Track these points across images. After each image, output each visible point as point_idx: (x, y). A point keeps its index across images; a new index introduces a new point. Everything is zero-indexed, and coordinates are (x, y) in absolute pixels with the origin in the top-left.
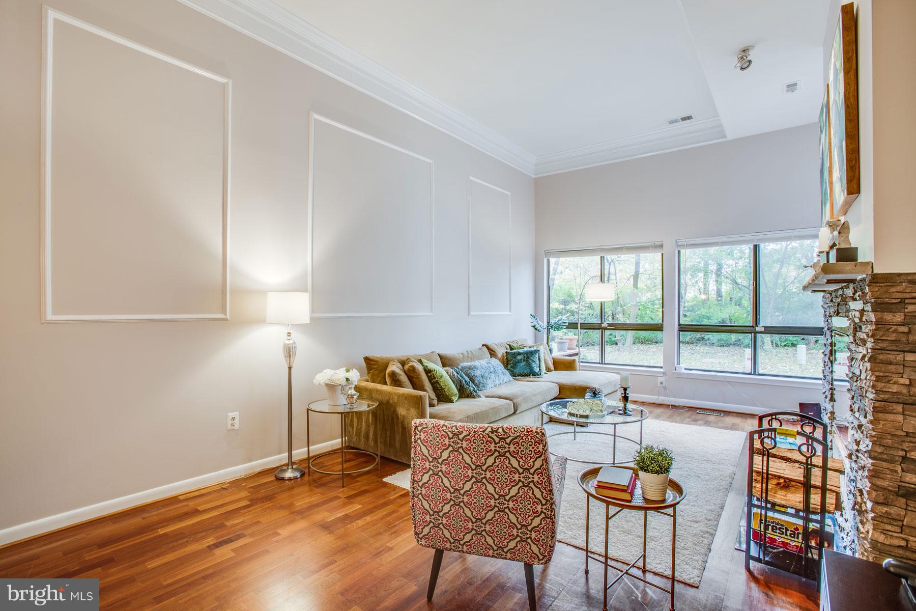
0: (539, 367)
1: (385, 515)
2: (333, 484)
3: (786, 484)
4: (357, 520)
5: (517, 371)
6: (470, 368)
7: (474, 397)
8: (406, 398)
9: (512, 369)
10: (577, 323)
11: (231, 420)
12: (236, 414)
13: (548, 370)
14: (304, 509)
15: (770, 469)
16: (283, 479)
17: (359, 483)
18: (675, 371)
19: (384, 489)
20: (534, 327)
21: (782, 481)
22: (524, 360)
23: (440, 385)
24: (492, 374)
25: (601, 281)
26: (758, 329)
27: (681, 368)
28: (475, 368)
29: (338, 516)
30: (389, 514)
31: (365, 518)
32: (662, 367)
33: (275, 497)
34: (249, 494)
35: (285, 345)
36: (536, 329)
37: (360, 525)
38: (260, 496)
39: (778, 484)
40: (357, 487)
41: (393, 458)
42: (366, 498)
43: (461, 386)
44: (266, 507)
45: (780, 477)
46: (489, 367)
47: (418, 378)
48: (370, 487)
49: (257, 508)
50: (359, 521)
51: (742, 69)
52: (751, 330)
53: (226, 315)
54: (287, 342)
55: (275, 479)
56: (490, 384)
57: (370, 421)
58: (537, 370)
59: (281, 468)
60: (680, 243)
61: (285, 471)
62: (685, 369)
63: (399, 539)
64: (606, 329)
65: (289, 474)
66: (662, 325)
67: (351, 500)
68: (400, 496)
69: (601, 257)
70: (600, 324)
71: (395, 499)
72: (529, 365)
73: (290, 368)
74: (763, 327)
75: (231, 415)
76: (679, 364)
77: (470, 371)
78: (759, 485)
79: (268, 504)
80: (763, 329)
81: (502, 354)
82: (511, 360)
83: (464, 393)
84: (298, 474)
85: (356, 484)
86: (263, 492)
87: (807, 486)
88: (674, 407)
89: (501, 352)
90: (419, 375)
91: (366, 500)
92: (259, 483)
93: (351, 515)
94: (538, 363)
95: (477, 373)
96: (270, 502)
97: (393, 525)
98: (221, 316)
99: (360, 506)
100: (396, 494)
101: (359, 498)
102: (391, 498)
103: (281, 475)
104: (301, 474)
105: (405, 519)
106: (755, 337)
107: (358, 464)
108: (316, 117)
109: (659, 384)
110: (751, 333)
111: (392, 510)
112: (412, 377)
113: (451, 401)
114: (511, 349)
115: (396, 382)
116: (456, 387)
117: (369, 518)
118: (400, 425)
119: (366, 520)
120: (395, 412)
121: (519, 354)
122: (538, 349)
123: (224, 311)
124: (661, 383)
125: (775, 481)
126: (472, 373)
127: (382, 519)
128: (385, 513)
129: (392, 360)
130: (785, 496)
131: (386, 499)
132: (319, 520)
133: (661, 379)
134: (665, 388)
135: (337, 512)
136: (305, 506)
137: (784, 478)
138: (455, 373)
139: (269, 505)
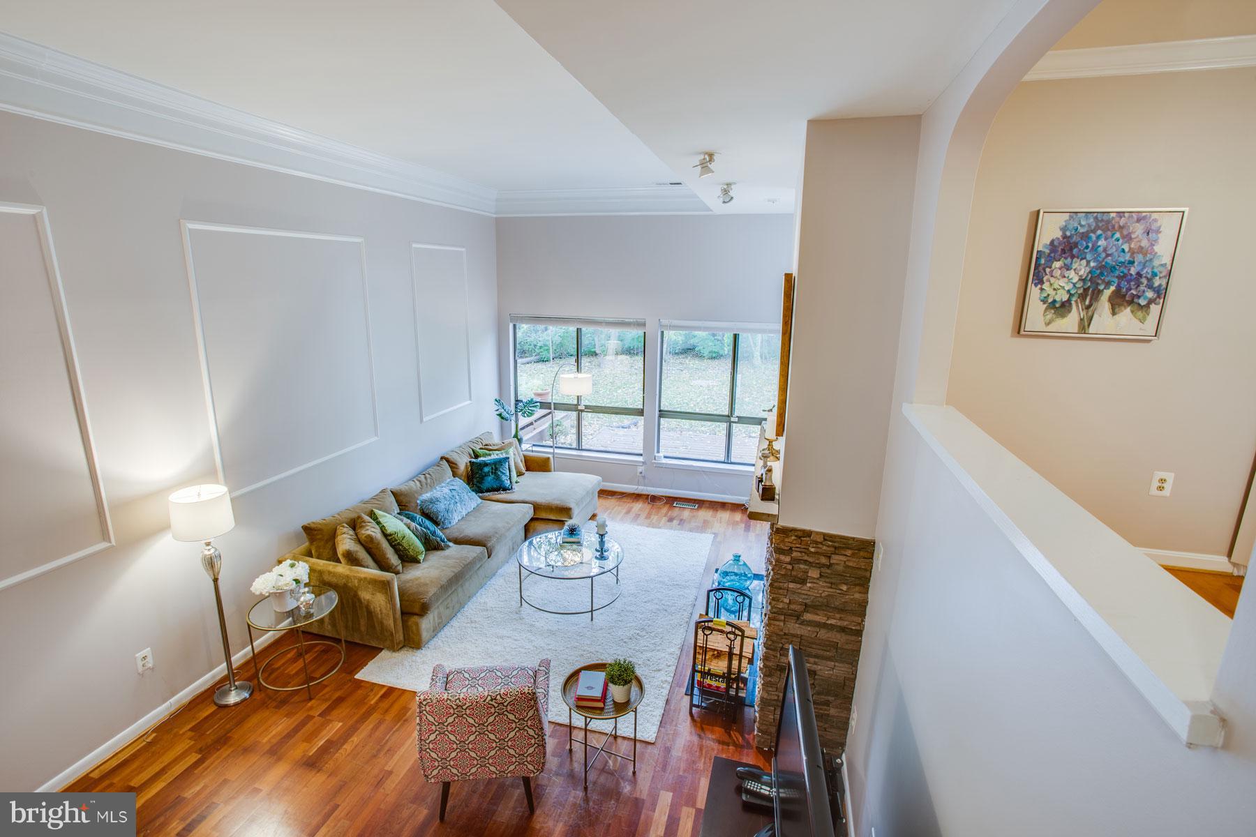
0: (510, 479)
1: (372, 729)
2: (296, 697)
3: (718, 655)
4: (343, 744)
5: (486, 485)
6: (432, 501)
7: (442, 549)
8: (369, 583)
9: (478, 484)
10: (550, 403)
11: (142, 660)
12: (147, 651)
13: (520, 474)
14: (275, 745)
15: (708, 643)
16: (226, 706)
17: (327, 689)
18: (654, 461)
19: (360, 692)
20: (500, 415)
21: (716, 652)
22: (492, 472)
23: (403, 546)
24: (458, 504)
25: (578, 371)
26: (732, 419)
27: (660, 457)
28: (438, 501)
29: (320, 745)
30: (376, 728)
31: (351, 739)
32: (641, 455)
33: (230, 737)
34: (193, 742)
35: (205, 558)
36: (502, 418)
37: (348, 751)
38: (209, 741)
39: (713, 655)
40: (327, 696)
41: (358, 641)
42: (343, 711)
43: (426, 539)
44: (224, 756)
45: (715, 650)
46: (453, 496)
47: (377, 548)
48: (342, 691)
49: (213, 760)
50: (346, 744)
51: (724, 202)
52: (727, 419)
53: (110, 542)
54: (207, 553)
55: (216, 707)
56: (456, 517)
57: (324, 603)
58: (507, 483)
59: (218, 688)
60: (663, 324)
61: (226, 693)
62: (665, 457)
63: (396, 757)
64: (582, 411)
65: (233, 698)
66: (642, 410)
67: (328, 718)
68: (381, 697)
69: (578, 329)
70: (576, 405)
71: (377, 703)
72: (498, 478)
73: (216, 580)
74: (737, 417)
75: (140, 655)
76: (658, 452)
77: (431, 506)
78: (700, 657)
79: (225, 752)
80: (736, 420)
81: (465, 464)
82: (477, 473)
83: (432, 545)
84: (246, 695)
85: (324, 692)
86: (211, 734)
87: (731, 655)
88: (654, 499)
89: (463, 462)
90: (378, 544)
91: (344, 714)
92: (198, 721)
93: (335, 739)
94: (508, 474)
95: (441, 507)
96: (225, 747)
97: (384, 741)
98: (104, 545)
99: (341, 724)
100: (375, 695)
101: (335, 713)
102: (372, 702)
103: (224, 703)
104: (249, 692)
105: (394, 729)
106: (730, 426)
107: (315, 658)
108: (190, 227)
109: (638, 474)
110: (726, 422)
111: (377, 721)
112: (370, 548)
113: (418, 562)
114: (477, 456)
115: (352, 559)
116: (421, 540)
117: (356, 739)
118: (365, 609)
119: (353, 741)
120: (356, 595)
121: (486, 465)
122: (507, 456)
123: (105, 536)
124: (641, 473)
125: (711, 653)
126: (434, 508)
127: (370, 736)
128: (371, 726)
129: (340, 524)
130: (717, 663)
131: (367, 707)
132: (300, 757)
133: (640, 469)
134: (644, 477)
135: (316, 739)
136: (274, 741)
137: (717, 650)
138: (418, 526)
139: (228, 752)
